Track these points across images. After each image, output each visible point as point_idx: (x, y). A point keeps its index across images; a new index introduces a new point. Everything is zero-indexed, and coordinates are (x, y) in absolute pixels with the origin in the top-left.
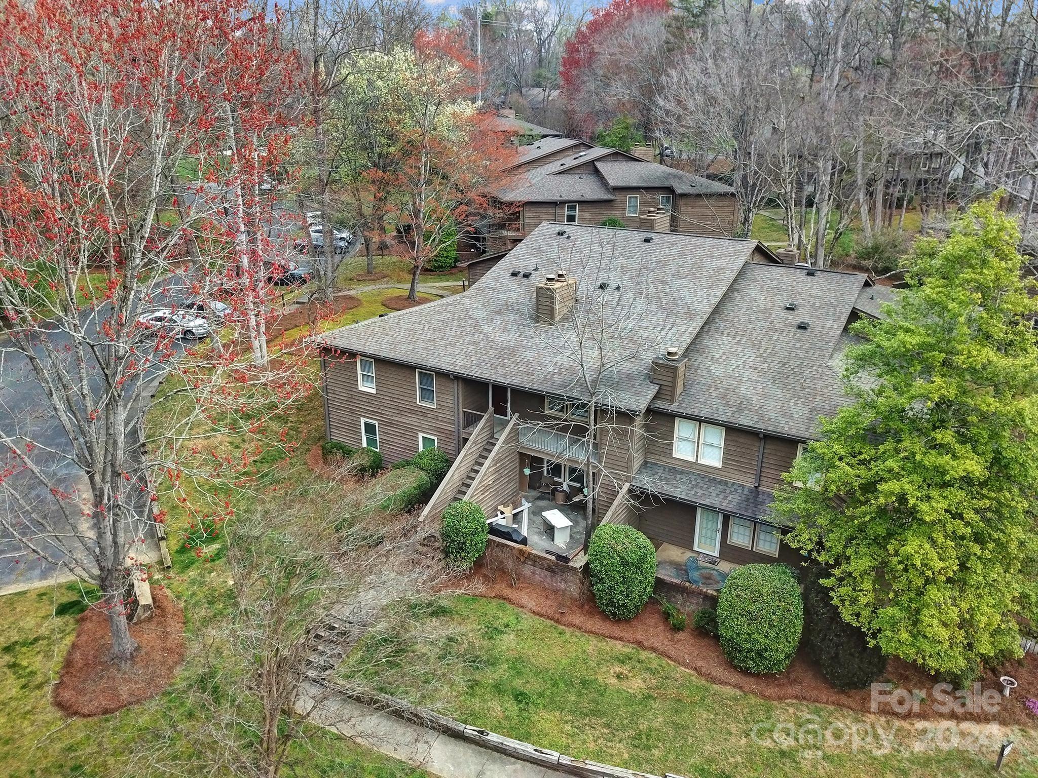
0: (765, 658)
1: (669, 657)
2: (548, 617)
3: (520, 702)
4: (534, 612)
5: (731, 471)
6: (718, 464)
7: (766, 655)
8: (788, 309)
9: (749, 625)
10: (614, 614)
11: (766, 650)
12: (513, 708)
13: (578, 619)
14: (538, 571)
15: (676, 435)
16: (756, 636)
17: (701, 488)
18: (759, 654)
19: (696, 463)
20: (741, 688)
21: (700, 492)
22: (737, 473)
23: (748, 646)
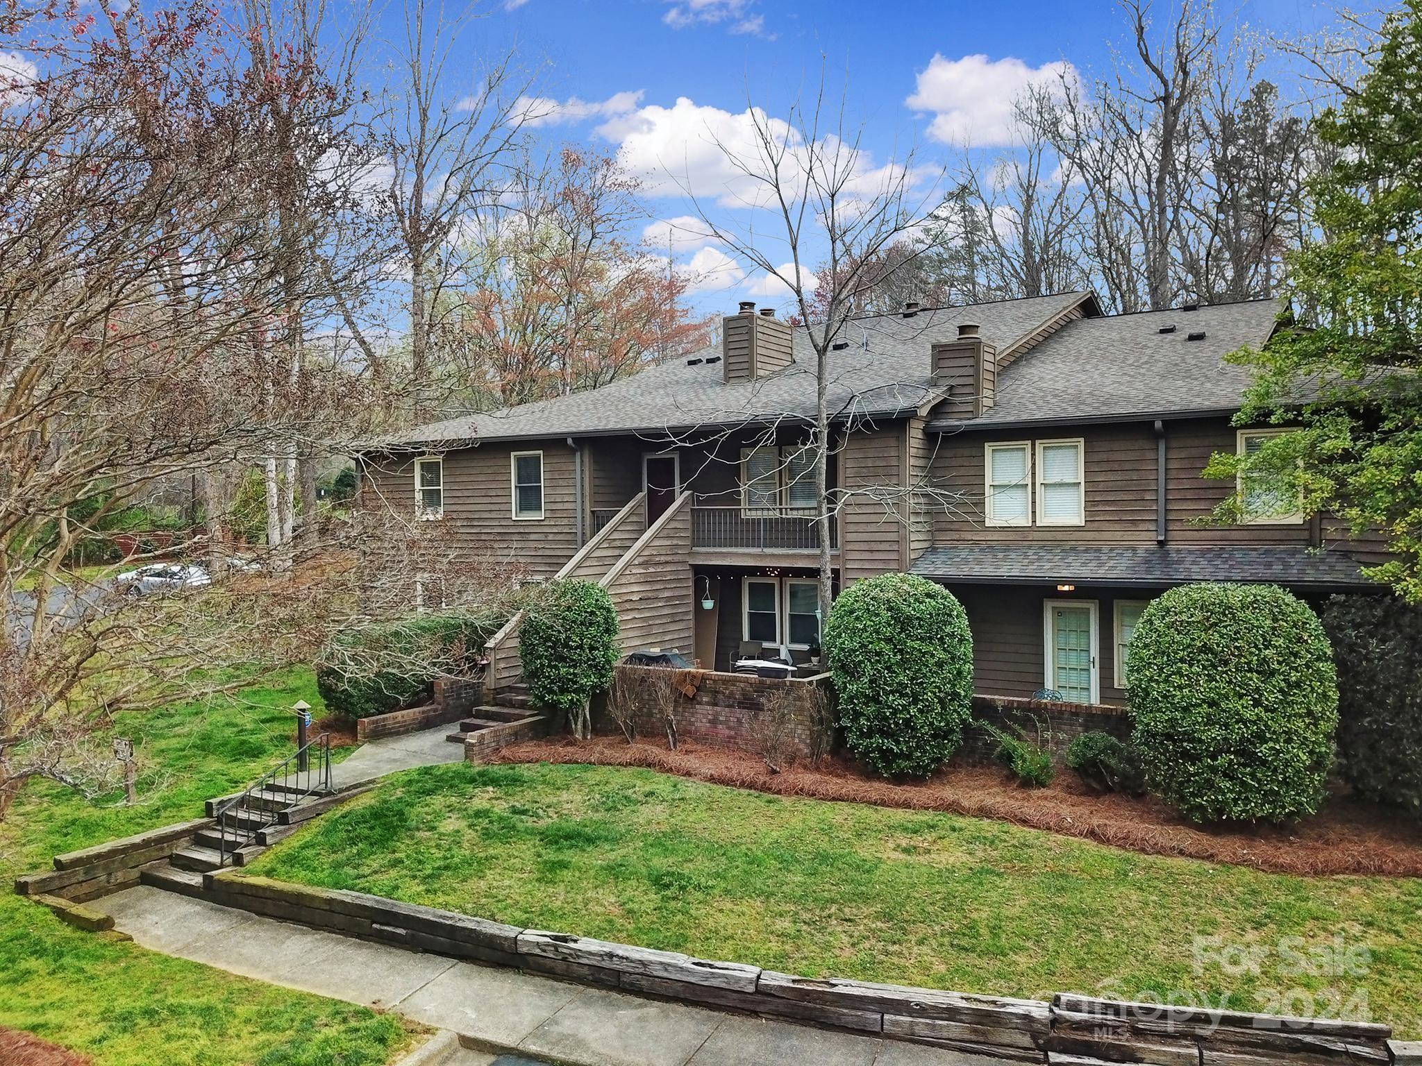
0: (1264, 762)
1: (1024, 822)
2: (743, 785)
3: (667, 886)
4: (712, 779)
5: (1105, 526)
6: (1079, 520)
7: (1263, 750)
8: (1162, 332)
9: (1211, 679)
10: (886, 755)
11: (1264, 740)
12: (648, 900)
13: (807, 779)
14: (724, 714)
15: (988, 482)
16: (1234, 704)
17: (1049, 561)
18: (1245, 753)
19: (1034, 528)
20: (1210, 858)
21: (1047, 566)
22: (1117, 527)
23: (1215, 732)
